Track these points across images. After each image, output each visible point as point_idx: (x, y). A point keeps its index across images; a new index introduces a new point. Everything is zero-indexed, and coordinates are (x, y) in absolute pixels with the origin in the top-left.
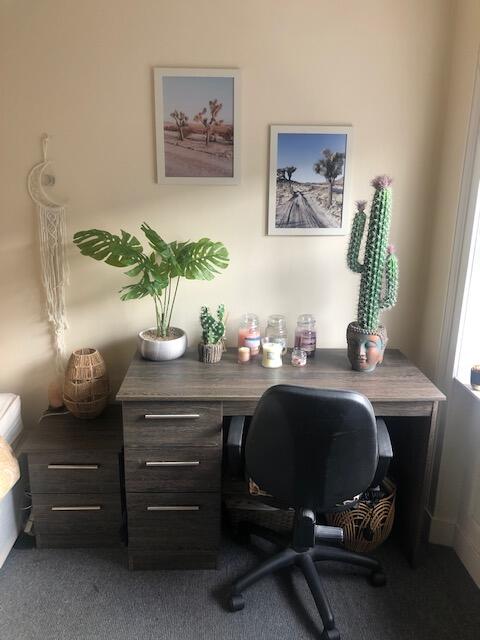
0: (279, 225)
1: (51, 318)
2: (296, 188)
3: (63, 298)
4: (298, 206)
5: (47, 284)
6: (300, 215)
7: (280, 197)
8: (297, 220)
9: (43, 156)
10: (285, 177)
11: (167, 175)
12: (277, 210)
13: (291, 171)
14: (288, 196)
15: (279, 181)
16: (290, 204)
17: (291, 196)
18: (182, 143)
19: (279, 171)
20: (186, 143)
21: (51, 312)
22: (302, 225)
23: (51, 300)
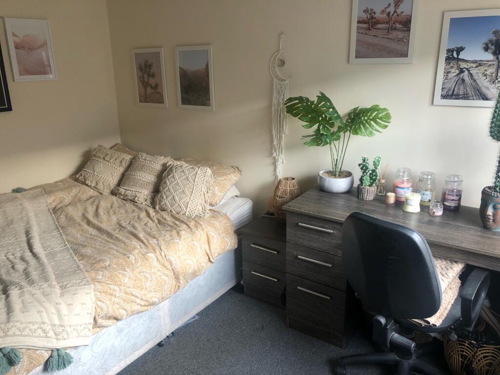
0: (444, 97)
1: (274, 155)
2: (463, 65)
3: (283, 143)
4: (463, 80)
5: (274, 132)
6: (465, 88)
7: (447, 73)
8: (461, 92)
9: (279, 46)
10: (453, 56)
11: (356, 57)
12: (444, 83)
13: (460, 50)
14: (454, 72)
15: (449, 59)
16: (457, 79)
17: (457, 72)
18: (370, 32)
19: (449, 51)
20: (374, 32)
21: (275, 151)
22: (466, 97)
23: (275, 143)
